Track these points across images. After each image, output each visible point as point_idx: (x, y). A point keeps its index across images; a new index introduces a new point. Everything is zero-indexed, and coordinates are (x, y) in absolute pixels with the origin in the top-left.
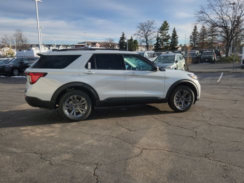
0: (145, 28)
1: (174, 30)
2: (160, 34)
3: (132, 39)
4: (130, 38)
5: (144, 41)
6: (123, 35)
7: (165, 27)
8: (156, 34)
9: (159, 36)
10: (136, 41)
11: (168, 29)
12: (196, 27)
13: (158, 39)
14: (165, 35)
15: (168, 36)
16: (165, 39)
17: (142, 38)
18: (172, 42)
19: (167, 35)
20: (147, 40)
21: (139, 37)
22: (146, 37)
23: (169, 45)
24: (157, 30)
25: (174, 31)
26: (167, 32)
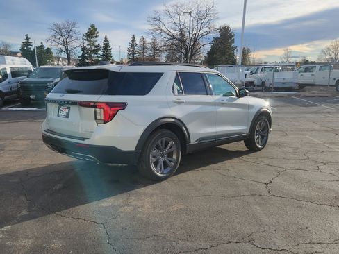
1: (106, 38)
2: (86, 43)
3: (42, 46)
4: (39, 45)
5: (61, 51)
6: (28, 39)
7: (92, 33)
9: (85, 45)
10: (48, 49)
11: (96, 37)
12: (134, 37)
13: (83, 49)
14: (93, 44)
15: (98, 46)
16: (94, 50)
17: (60, 46)
18: (103, 55)
19: (97, 44)
20: (67, 50)
21: (54, 44)
22: (66, 45)
23: (100, 59)
24: (81, 36)
25: (106, 40)
26: (97, 41)
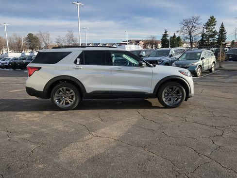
0: (189, 24)
1: (222, 25)
2: (205, 30)
3: (174, 36)
4: (172, 35)
5: (187, 38)
6: (166, 32)
7: (211, 22)
8: (201, 30)
9: (204, 32)
10: (179, 37)
11: (215, 25)
13: (203, 35)
14: (211, 31)
16: (211, 35)
17: (186, 35)
18: (219, 38)
19: (214, 30)
20: (191, 37)
21: (182, 33)
22: (190, 34)
23: (216, 41)
24: (202, 26)
25: (222, 26)
26: (214, 28)
